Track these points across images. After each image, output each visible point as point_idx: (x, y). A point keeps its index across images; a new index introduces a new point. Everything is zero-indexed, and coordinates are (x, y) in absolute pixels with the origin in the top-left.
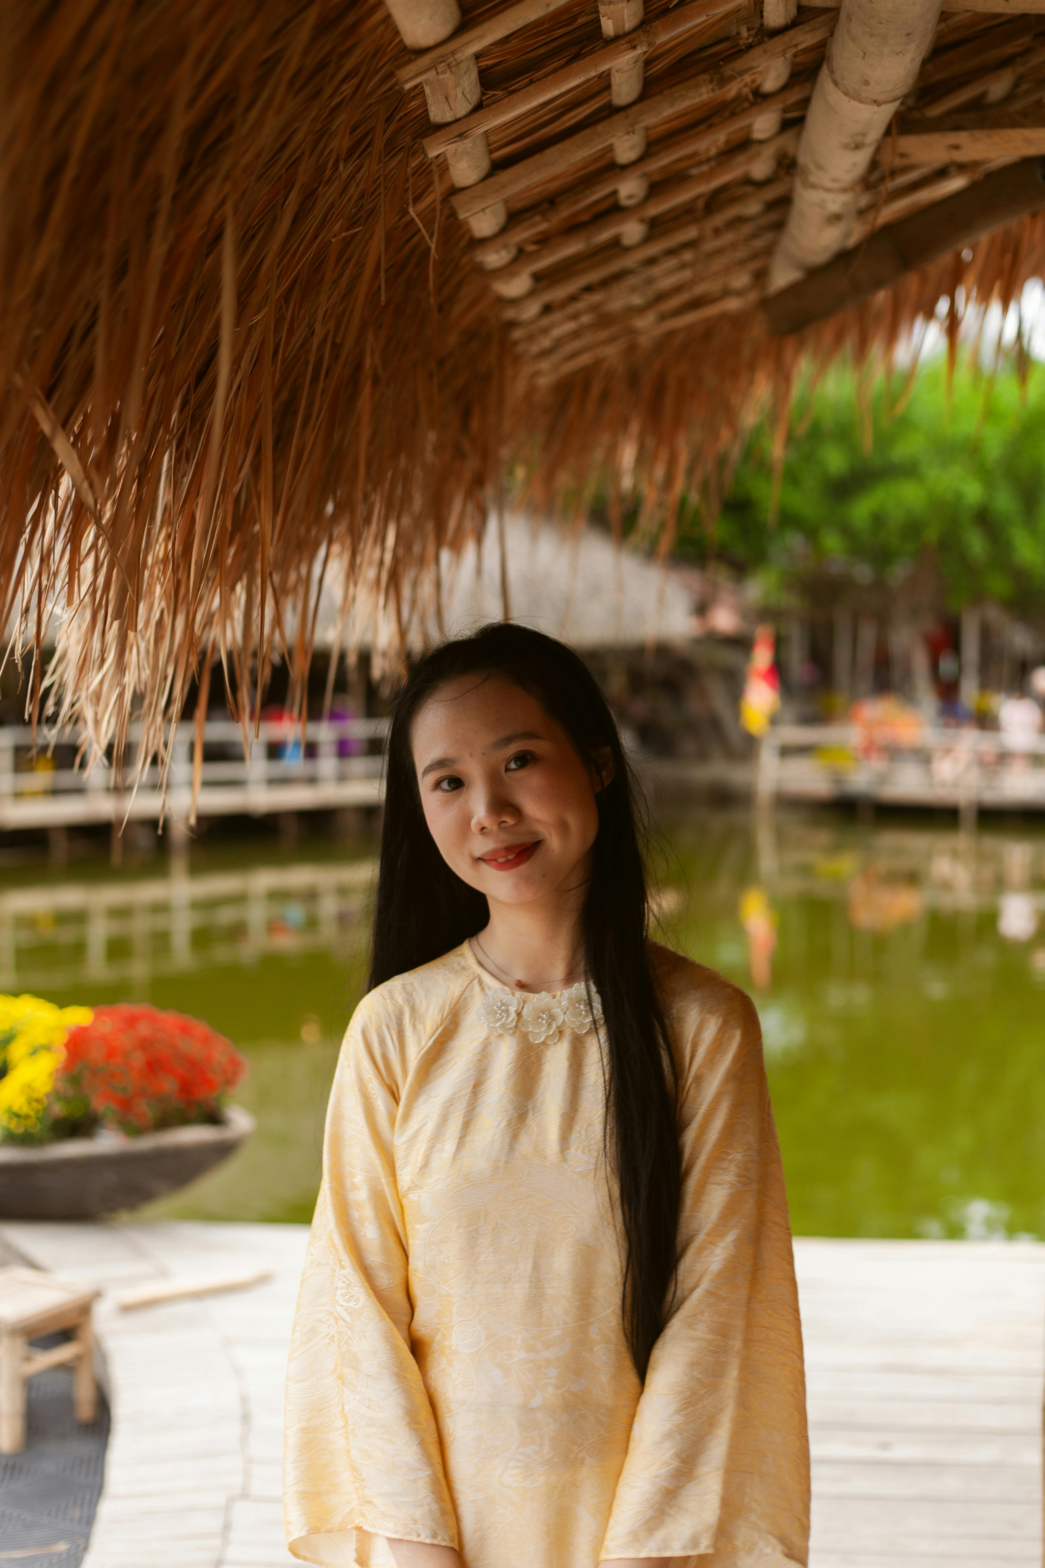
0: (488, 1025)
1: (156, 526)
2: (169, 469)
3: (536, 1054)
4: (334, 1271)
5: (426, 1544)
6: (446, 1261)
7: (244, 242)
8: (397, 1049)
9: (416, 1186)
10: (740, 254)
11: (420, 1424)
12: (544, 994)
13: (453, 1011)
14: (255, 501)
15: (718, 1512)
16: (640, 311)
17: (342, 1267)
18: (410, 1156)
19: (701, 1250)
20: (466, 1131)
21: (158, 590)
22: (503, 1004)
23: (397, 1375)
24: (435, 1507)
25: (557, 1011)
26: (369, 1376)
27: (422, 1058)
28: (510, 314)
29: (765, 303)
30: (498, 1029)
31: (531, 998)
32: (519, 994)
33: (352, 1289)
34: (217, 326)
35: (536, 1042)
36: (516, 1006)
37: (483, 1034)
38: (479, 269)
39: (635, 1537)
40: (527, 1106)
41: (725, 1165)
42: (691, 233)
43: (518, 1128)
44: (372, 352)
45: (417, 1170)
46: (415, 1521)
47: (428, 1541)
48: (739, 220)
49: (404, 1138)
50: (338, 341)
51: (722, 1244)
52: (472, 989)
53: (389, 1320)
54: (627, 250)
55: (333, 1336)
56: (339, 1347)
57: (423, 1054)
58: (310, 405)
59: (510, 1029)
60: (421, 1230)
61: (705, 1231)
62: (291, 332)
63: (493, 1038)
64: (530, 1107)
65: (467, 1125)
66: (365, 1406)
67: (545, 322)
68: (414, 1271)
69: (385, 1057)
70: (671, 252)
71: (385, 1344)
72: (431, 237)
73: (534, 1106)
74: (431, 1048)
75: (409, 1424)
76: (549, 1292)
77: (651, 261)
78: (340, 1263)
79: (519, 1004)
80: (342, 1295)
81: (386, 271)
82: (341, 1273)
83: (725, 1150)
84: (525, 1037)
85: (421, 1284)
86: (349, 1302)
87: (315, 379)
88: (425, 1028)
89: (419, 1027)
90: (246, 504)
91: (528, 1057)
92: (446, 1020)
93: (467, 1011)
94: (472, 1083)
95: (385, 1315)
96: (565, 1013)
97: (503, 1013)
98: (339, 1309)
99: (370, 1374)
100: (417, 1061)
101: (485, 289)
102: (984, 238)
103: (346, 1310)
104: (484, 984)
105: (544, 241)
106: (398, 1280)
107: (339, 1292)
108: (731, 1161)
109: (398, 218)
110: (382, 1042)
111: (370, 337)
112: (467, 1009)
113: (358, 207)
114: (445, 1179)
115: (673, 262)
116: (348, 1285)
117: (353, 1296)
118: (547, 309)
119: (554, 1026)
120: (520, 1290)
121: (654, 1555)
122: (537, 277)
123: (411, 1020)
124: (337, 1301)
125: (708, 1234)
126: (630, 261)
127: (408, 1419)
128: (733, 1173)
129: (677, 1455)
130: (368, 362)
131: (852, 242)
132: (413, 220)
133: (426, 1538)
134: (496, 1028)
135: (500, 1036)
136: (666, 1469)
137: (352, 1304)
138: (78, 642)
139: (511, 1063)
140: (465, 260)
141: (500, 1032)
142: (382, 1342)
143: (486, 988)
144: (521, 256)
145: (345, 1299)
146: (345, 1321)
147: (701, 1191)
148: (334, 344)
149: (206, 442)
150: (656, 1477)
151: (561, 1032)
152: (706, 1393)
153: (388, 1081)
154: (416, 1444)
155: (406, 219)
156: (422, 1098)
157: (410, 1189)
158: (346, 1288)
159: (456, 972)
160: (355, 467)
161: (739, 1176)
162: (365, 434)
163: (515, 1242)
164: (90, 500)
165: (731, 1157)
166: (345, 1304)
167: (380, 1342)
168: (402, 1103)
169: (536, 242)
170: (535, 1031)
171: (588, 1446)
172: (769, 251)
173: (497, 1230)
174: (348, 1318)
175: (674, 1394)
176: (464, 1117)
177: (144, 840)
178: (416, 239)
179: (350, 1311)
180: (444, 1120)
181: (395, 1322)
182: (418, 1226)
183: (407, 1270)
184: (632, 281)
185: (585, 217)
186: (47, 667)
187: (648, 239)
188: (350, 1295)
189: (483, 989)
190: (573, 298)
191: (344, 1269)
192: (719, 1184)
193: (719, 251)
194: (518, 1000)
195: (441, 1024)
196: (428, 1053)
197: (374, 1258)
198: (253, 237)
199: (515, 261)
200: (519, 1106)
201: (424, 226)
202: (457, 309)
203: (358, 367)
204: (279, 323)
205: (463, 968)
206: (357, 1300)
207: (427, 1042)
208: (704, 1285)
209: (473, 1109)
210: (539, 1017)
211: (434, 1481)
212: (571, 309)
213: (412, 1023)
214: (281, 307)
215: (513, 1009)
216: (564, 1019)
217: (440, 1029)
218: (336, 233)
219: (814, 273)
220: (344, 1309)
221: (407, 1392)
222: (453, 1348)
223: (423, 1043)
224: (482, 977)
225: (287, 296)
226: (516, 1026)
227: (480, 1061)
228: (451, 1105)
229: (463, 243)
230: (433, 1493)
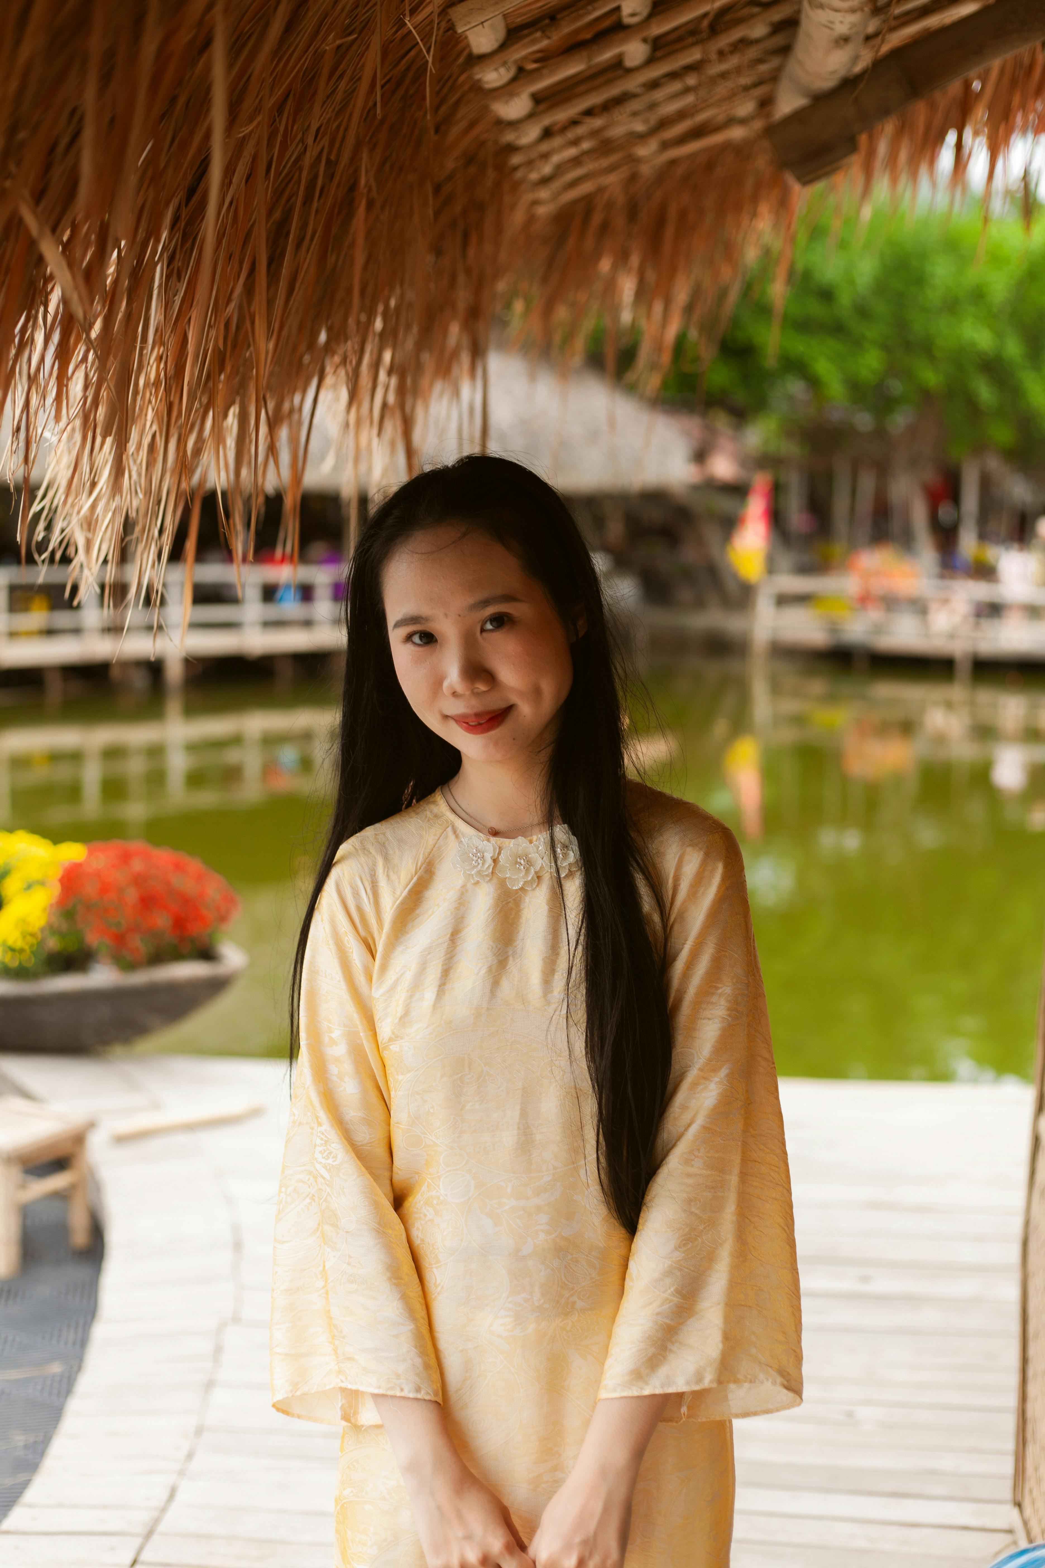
0: (465, 873)
1: (148, 345)
2: (160, 286)
3: (514, 900)
4: (312, 1128)
5: (409, 1398)
6: (431, 1111)
7: (235, 48)
8: (372, 901)
9: (397, 1037)
10: (745, 80)
11: (401, 1279)
12: (520, 839)
13: (427, 861)
14: (248, 323)
15: (720, 1346)
16: (642, 137)
17: (320, 1124)
18: (390, 1007)
19: (695, 1085)
20: (445, 979)
21: (150, 414)
22: (478, 851)
23: (377, 1231)
24: (418, 1361)
25: (534, 856)
26: (348, 1232)
27: (398, 907)
28: (509, 137)
29: (770, 131)
30: (474, 877)
31: (507, 843)
32: (493, 840)
33: (330, 1146)
34: (208, 136)
35: (514, 888)
36: (492, 852)
37: (459, 881)
38: (477, 88)
39: (638, 1375)
40: (507, 952)
41: (714, 999)
42: (695, 55)
43: (499, 974)
44: (367, 172)
45: (397, 1021)
46: (398, 1376)
47: (411, 1395)
48: (744, 43)
49: (382, 991)
50: (333, 157)
51: (716, 1079)
52: (447, 837)
53: (369, 1176)
54: (630, 71)
55: (314, 1196)
56: (319, 1205)
57: (399, 904)
58: (304, 226)
59: (487, 875)
60: (404, 1081)
61: (697, 1066)
62: (284, 146)
63: (469, 886)
64: (510, 953)
65: (446, 973)
66: (345, 1263)
67: (545, 147)
68: (397, 1123)
69: (360, 909)
70: (673, 76)
71: (364, 1200)
72: (428, 51)
73: (514, 952)
74: (406, 898)
75: (390, 1279)
76: (538, 1137)
77: (654, 85)
78: (317, 1120)
79: (494, 850)
80: (320, 1152)
81: (382, 87)
82: (319, 1130)
83: (714, 984)
84: (502, 883)
85: (405, 1136)
86: (327, 1159)
87: (308, 200)
88: (399, 878)
89: (393, 877)
90: (238, 327)
91: (506, 904)
92: (420, 869)
93: (442, 859)
94: (450, 931)
95: (364, 1169)
96: (543, 859)
97: (479, 860)
98: (318, 1166)
99: (349, 1231)
100: (392, 911)
101: (486, 109)
102: (996, 64)
103: (325, 1167)
104: (458, 832)
105: (546, 59)
106: (379, 1134)
107: (318, 1149)
108: (720, 995)
109: (394, 29)
110: (356, 894)
111: (365, 156)
112: (441, 857)
113: (353, 17)
114: (427, 1028)
115: (676, 86)
116: (326, 1142)
117: (330, 1153)
118: (547, 133)
119: (532, 871)
120: (508, 1138)
121: (658, 1391)
122: (538, 99)
123: (384, 871)
124: (316, 1159)
125: (700, 1069)
126: (632, 84)
127: (388, 1274)
128: (723, 1007)
129: (678, 1292)
130: (363, 181)
131: (858, 69)
132: (410, 31)
133: (409, 1392)
134: (473, 875)
135: (477, 883)
136: (668, 1306)
137: (330, 1161)
138: (68, 467)
139: (488, 910)
140: (463, 78)
141: (476, 879)
142: (360, 1198)
143: (460, 835)
144: (521, 74)
145: (324, 1156)
146: (324, 1178)
147: (692, 1027)
148: (328, 161)
149: (198, 258)
150: (658, 1314)
151: (539, 877)
152: (704, 1228)
153: (363, 933)
154: (398, 1298)
155: (404, 31)
156: (399, 949)
157: (391, 1040)
158: (324, 1145)
159: (429, 820)
160: (349, 291)
161: (728, 1009)
162: (360, 259)
163: (501, 1089)
164: (79, 313)
165: (720, 991)
166: (324, 1161)
167: (359, 1197)
168: (378, 956)
169: (536, 61)
170: (513, 877)
171: (580, 1290)
172: (774, 78)
173: (482, 1078)
174: (326, 1175)
175: (673, 1231)
176: (443, 965)
177: (139, 681)
178: (413, 53)
179: (328, 1168)
180: (423, 969)
181: (376, 1177)
182: (400, 1077)
183: (389, 1125)
184: (634, 105)
185: (588, 36)
186: (37, 492)
187: (650, 61)
188: (328, 1152)
189: (457, 837)
190: (574, 123)
191: (321, 1126)
192: (709, 1019)
193: (724, 76)
194: (493, 846)
195: (416, 874)
196: (403, 903)
197: (353, 1112)
198: (244, 45)
199: (514, 80)
200: (500, 952)
201: (422, 40)
202: (455, 131)
203: (353, 187)
204: (272, 137)
205: (437, 816)
206: (335, 1157)
207: (402, 892)
208: (700, 1121)
209: (452, 957)
210: (517, 863)
211: (418, 1336)
212: (571, 135)
213: (386, 873)
214: (275, 121)
215: (488, 856)
216: (542, 864)
217: (415, 879)
218: (330, 44)
219: (820, 99)
220: (322, 1166)
221: (388, 1247)
222: (441, 1198)
223: (398, 893)
224: (456, 824)
225: (280, 108)
226: (492, 873)
227: (457, 909)
228: (429, 953)
229: (461, 60)
230: (416, 1347)
